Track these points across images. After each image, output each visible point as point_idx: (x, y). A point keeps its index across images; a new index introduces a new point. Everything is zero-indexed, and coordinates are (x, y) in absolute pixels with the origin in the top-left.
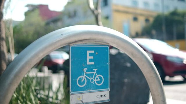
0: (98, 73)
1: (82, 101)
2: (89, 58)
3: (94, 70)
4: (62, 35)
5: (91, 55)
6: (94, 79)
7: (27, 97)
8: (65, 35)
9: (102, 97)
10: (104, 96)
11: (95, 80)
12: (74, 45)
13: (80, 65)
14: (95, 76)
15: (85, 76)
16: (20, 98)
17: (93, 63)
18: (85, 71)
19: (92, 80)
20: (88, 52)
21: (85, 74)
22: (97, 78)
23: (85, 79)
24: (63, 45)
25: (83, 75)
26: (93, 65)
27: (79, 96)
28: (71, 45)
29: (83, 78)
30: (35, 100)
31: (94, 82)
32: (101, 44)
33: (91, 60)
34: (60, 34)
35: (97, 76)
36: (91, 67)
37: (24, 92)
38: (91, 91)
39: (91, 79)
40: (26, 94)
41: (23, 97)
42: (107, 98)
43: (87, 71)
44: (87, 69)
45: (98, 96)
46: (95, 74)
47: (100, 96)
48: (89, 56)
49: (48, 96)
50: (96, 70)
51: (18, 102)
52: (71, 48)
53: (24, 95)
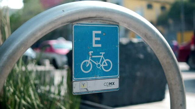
0: (106, 56)
1: (87, 89)
2: (94, 39)
3: (101, 53)
4: (63, 11)
5: (97, 35)
6: (101, 63)
7: (25, 92)
8: (67, 12)
9: (111, 85)
10: (112, 84)
11: (102, 65)
12: (77, 24)
13: (84, 47)
14: (103, 60)
15: (90, 61)
16: (17, 93)
17: (100, 45)
18: (91, 54)
19: (99, 65)
20: (94, 32)
21: (90, 57)
22: (104, 63)
23: (90, 64)
24: (64, 23)
25: (88, 60)
26: (100, 47)
27: (83, 83)
28: (74, 23)
29: (88, 62)
30: (34, 95)
31: (101, 67)
32: (109, 23)
33: (97, 42)
34: (61, 11)
35: (105, 61)
36: (98, 50)
37: (21, 86)
38: (97, 77)
39: (97, 64)
40: (24, 88)
41: (21, 92)
42: (116, 86)
43: (93, 54)
44: (92, 52)
45: (105, 84)
46: (102, 58)
47: (108, 84)
48: (95, 37)
49: (49, 92)
50: (103, 53)
51: (15, 97)
52: (74, 27)
53: (22, 89)
